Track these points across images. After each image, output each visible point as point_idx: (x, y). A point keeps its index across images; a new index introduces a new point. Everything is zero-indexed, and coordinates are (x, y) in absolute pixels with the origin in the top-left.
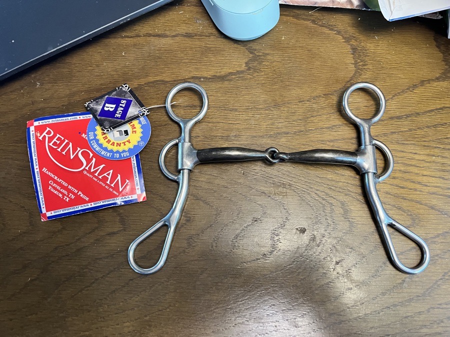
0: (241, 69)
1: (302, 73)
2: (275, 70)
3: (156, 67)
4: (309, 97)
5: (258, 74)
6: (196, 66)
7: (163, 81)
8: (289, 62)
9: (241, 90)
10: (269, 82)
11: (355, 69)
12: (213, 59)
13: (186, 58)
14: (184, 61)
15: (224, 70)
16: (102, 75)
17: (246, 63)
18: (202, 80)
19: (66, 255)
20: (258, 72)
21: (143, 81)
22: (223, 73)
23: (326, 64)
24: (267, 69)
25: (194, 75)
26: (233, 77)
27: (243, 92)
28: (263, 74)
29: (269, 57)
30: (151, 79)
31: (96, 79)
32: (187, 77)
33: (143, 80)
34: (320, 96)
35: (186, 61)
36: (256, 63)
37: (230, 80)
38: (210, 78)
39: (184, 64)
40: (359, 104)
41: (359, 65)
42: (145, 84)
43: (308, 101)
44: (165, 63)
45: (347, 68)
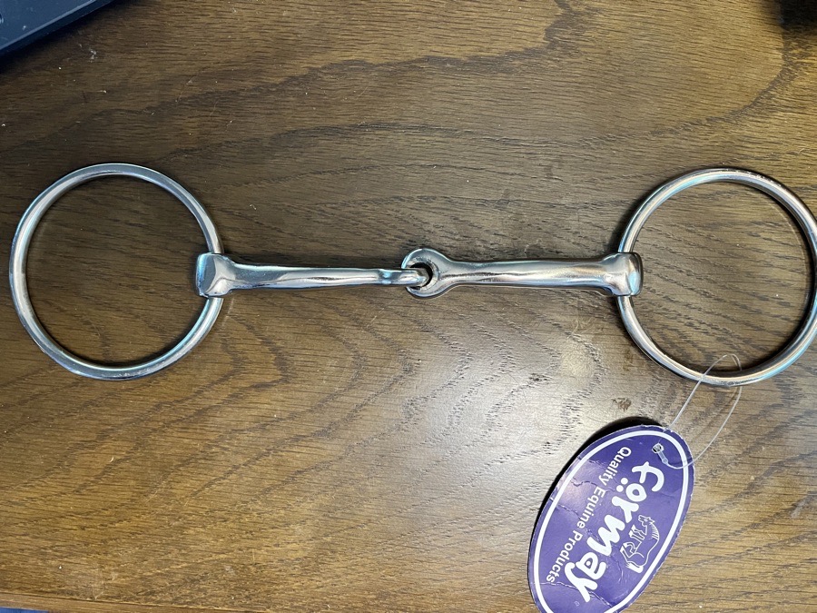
0: (536, 45)
1: (669, 62)
2: (608, 53)
3: (348, 27)
4: (675, 124)
5: (571, 60)
6: (437, 31)
7: (362, 63)
8: (643, 33)
9: (532, 96)
10: (592, 80)
11: (783, 62)
12: (474, 15)
13: (414, 8)
14: (411, 15)
15: (498, 44)
16: (229, 40)
17: (547, 31)
18: (448, 65)
19: (178, 420)
20: (570, 55)
21: (319, 60)
22: (494, 53)
23: (722, 46)
24: (592, 47)
25: (432, 54)
26: (517, 62)
27: (535, 101)
28: (581, 59)
29: (600, 18)
30: (337, 56)
31: (216, 49)
32: (415, 57)
33: (320, 57)
34: (699, 123)
35: (416, 15)
36: (570, 31)
37: (508, 71)
38: (465, 64)
39: (411, 25)
40: (778, 146)
41: (794, 55)
42: (324, 68)
43: (671, 131)
44: (368, 18)
45: (767, 58)
